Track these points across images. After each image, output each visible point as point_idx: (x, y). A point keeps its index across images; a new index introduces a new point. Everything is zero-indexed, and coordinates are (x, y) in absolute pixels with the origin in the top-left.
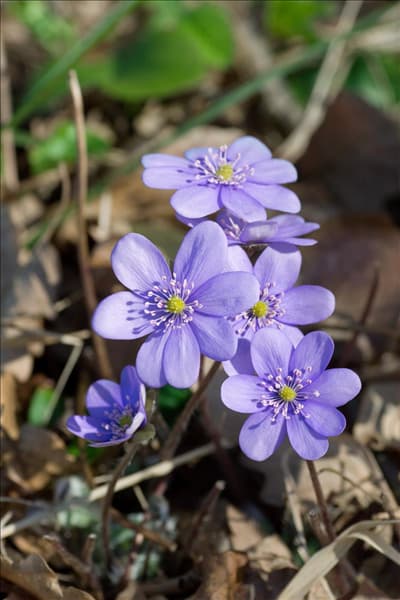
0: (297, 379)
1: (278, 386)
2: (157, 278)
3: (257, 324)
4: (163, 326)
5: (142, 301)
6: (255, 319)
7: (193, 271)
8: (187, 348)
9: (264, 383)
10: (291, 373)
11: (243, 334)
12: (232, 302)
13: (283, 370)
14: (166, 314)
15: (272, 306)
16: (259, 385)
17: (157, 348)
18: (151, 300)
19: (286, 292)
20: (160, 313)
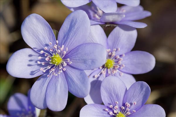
0: (127, 109)
1: (115, 112)
2: (48, 42)
3: (107, 72)
4: (48, 72)
5: (38, 55)
6: (106, 69)
7: (69, 40)
8: (61, 87)
9: (107, 110)
10: (124, 105)
11: (98, 78)
12: (89, 62)
13: (119, 103)
14: (50, 65)
15: (117, 62)
16: (104, 110)
17: (44, 84)
18: (43, 55)
19: (126, 54)
20: (47, 64)
